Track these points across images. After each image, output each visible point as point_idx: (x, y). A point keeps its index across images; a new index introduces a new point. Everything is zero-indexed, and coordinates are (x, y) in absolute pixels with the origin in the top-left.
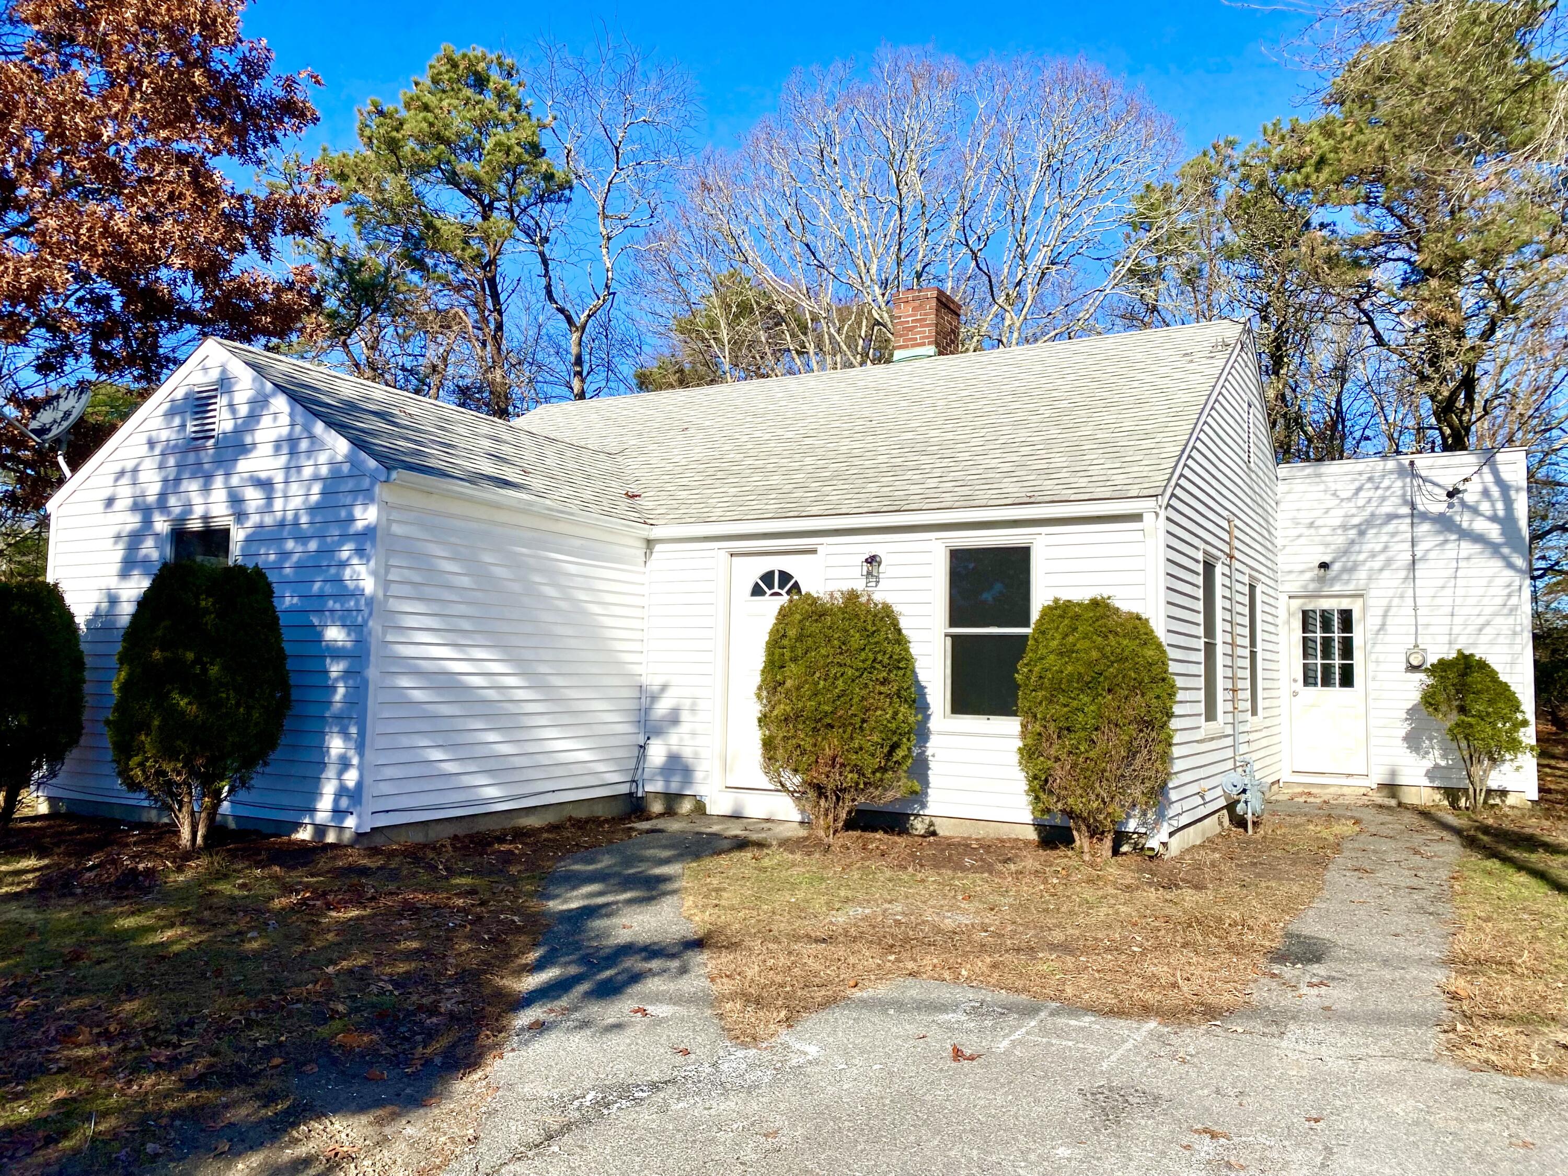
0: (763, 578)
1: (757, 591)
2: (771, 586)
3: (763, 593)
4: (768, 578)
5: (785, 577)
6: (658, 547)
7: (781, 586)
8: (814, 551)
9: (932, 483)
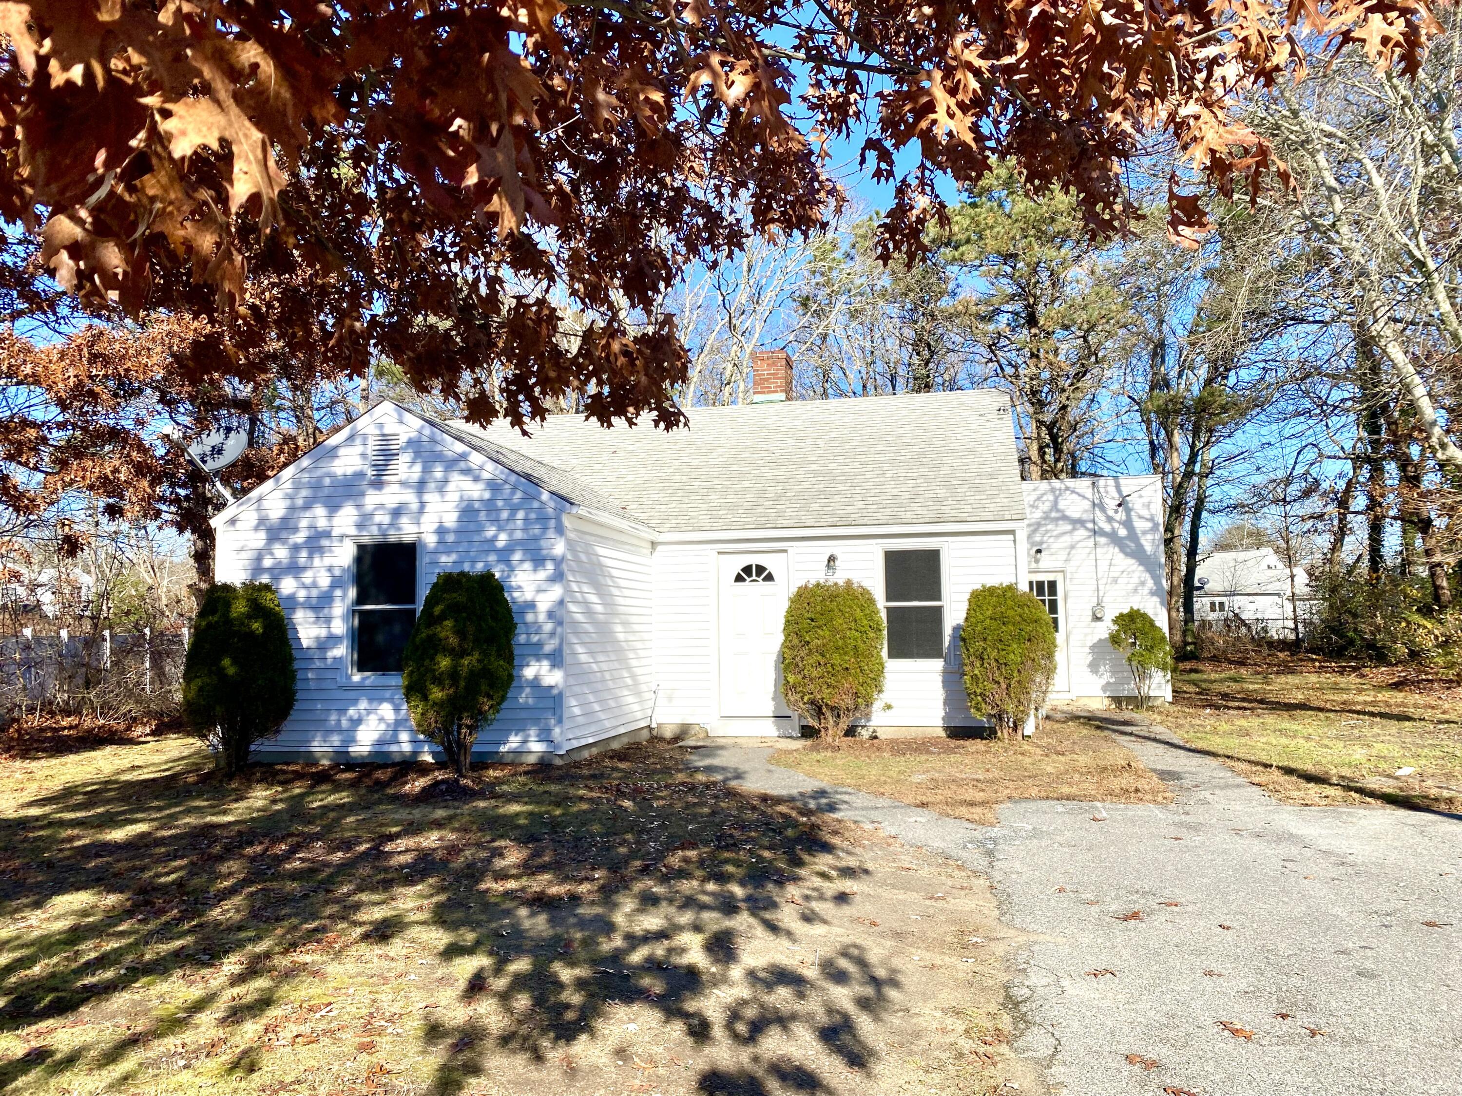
0: (744, 570)
1: (739, 579)
2: (750, 575)
3: (744, 580)
4: (747, 570)
5: (760, 569)
6: (659, 548)
7: (758, 575)
8: (785, 551)
9: (861, 505)
